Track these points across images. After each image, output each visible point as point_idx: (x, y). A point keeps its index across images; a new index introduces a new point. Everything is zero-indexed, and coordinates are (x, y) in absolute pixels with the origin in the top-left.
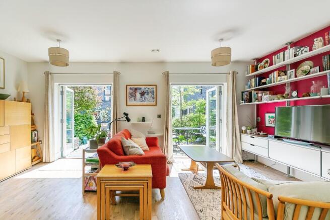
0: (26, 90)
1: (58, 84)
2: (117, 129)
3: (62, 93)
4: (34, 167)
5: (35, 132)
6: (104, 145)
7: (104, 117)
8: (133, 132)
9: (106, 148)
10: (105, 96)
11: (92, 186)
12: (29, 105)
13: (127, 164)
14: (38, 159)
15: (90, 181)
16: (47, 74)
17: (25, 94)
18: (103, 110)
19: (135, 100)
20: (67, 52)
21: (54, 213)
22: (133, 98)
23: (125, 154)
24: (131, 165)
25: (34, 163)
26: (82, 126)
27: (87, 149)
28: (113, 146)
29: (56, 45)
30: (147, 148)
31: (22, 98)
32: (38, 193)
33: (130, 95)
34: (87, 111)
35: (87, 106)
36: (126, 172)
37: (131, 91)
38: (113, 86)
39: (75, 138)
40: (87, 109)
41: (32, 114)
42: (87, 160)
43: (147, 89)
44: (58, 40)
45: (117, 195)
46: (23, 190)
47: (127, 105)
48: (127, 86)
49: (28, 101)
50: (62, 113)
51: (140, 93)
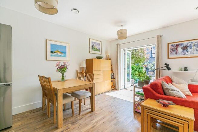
0: (109, 54)
1: (123, 49)
2: (159, 75)
3: (125, 54)
4: (112, 91)
5: (113, 74)
6: (148, 85)
7: (151, 68)
8: (174, 78)
9: (149, 87)
10: (152, 55)
11: (140, 110)
12: (110, 61)
13: (166, 102)
14: (114, 87)
15: (138, 106)
16: (118, 45)
17: (109, 56)
18: (150, 64)
19: (176, 54)
20: (126, 30)
21: (118, 117)
22: (174, 53)
23: (165, 94)
24: (171, 104)
25: (112, 89)
26: (136, 72)
27: (137, 86)
28: (155, 86)
29: (121, 28)
30: (189, 93)
31: (108, 58)
32: (112, 104)
33: (171, 51)
34: (140, 64)
35: (140, 61)
36: (165, 108)
37: (173, 47)
38: (156, 46)
39: (132, 79)
40: (140, 63)
41: (111, 65)
42: (136, 93)
43: (190, 44)
44: (122, 26)
45: (158, 123)
46: (107, 101)
47: (168, 58)
48: (168, 44)
49: (110, 59)
50: (125, 65)
51: (182, 48)
